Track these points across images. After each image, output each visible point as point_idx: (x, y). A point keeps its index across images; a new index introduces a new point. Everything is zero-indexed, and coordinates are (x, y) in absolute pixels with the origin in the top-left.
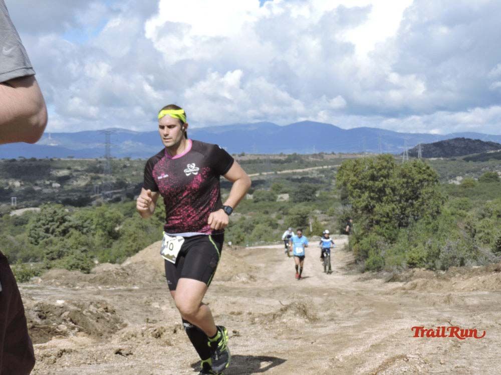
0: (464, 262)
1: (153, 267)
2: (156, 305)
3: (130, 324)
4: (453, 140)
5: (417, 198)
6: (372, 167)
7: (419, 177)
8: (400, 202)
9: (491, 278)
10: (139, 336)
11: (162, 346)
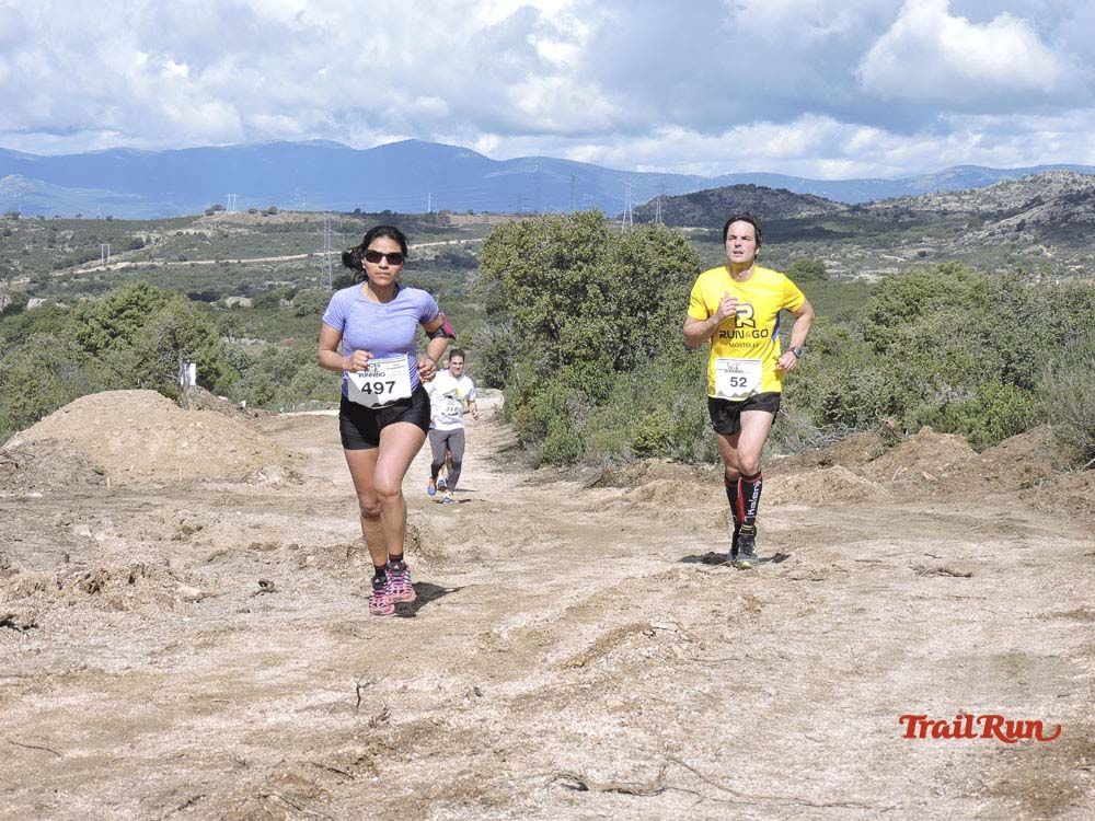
1: (72, 453)
2: (82, 530)
3: (25, 569)
4: (729, 188)
5: (655, 307)
6: (559, 239)
7: (660, 262)
8: (617, 314)
9: (814, 478)
10: (52, 587)
11: (105, 610)
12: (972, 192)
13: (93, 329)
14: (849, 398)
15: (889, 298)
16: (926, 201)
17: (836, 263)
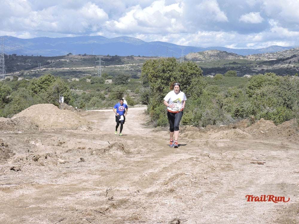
0: (216, 122)
1: (30, 121)
2: (32, 143)
3: (17, 154)
5: (189, 84)
6: (163, 65)
7: (191, 72)
9: (231, 132)
10: (25, 159)
11: (39, 166)
12: (277, 53)
13: (36, 86)
14: (241, 110)
15: (253, 82)
16: (264, 55)
17: (239, 72)
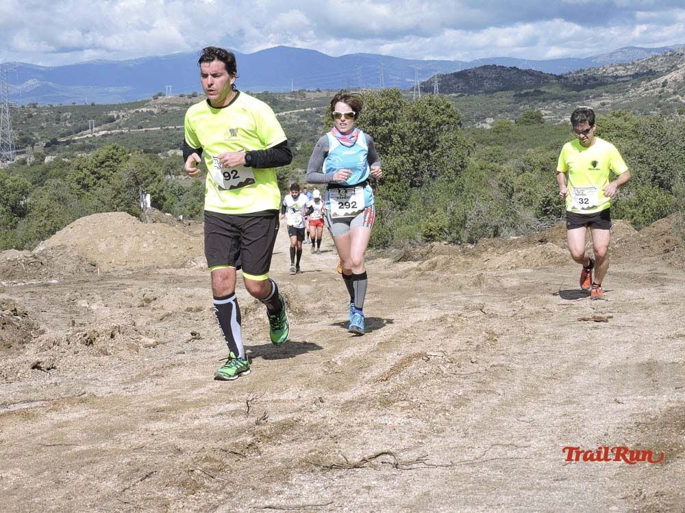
0: (499, 231)
1: (76, 253)
2: (83, 303)
3: (48, 330)
4: (479, 68)
5: (435, 147)
6: (373, 108)
7: (436, 119)
8: (411, 153)
9: (534, 251)
10: (64, 344)
11: (96, 355)
12: (633, 63)
13: (85, 174)
14: (556, 199)
16: (604, 70)
17: (549, 112)
